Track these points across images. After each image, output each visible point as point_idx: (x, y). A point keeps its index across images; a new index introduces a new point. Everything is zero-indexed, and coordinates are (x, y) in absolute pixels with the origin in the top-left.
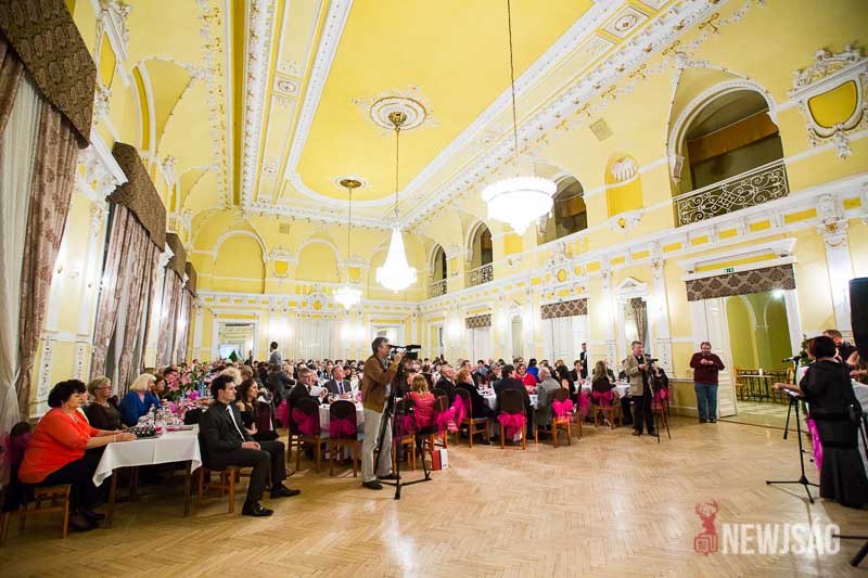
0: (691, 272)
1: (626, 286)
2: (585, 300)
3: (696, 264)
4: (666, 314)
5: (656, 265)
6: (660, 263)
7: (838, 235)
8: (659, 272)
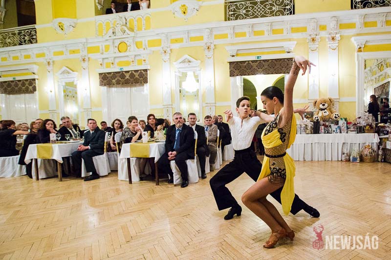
0: (233, 56)
1: (184, 62)
2: (146, 70)
3: (238, 50)
4: (213, 85)
5: (208, 48)
6: (212, 46)
7: (315, 45)
8: (210, 54)
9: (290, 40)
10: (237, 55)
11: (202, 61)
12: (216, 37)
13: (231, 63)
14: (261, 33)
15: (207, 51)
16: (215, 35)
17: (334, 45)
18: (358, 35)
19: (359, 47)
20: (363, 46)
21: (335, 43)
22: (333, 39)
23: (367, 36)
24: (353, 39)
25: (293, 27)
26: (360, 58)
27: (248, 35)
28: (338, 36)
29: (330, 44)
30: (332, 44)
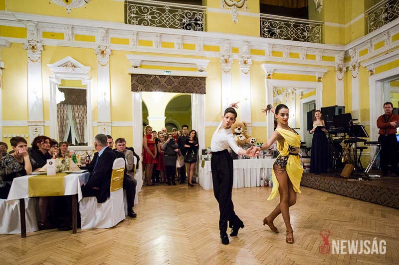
0: (136, 67)
1: (65, 65)
3: (142, 61)
4: (108, 100)
5: (102, 53)
6: (108, 51)
7: (228, 66)
8: (105, 60)
9: (202, 57)
10: (141, 66)
11: (92, 68)
12: (113, 41)
13: (133, 75)
14: (171, 45)
15: (100, 56)
16: (112, 39)
17: (246, 69)
18: (267, 62)
19: (268, 74)
20: (272, 74)
21: (246, 67)
22: (245, 62)
23: (275, 65)
24: (263, 66)
25: (206, 45)
26: (269, 85)
27: (154, 45)
28: (249, 60)
29: (242, 67)
30: (244, 67)
